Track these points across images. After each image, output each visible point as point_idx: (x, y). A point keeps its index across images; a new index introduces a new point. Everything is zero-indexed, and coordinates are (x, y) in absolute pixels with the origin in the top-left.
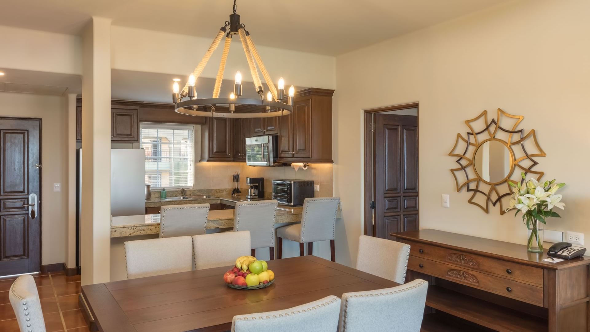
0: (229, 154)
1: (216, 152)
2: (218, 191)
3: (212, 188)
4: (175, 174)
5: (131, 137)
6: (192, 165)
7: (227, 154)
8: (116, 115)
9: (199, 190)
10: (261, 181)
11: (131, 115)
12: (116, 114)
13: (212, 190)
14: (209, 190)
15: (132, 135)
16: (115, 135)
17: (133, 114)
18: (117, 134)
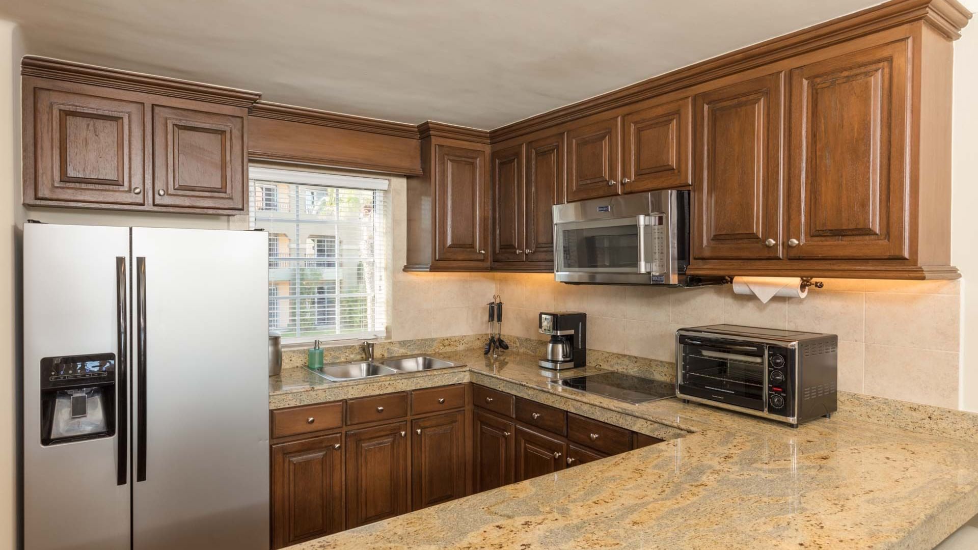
0: (483, 252)
1: (450, 247)
2: (446, 342)
3: (434, 336)
4: (341, 302)
5: (222, 198)
6: (383, 278)
7: (478, 251)
8: (176, 129)
9: (403, 342)
10: (580, 323)
11: (223, 133)
12: (174, 125)
13: (433, 340)
14: (426, 340)
15: (226, 192)
16: (171, 191)
17: (228, 130)
18: (177, 186)
